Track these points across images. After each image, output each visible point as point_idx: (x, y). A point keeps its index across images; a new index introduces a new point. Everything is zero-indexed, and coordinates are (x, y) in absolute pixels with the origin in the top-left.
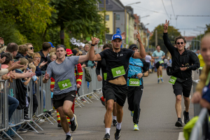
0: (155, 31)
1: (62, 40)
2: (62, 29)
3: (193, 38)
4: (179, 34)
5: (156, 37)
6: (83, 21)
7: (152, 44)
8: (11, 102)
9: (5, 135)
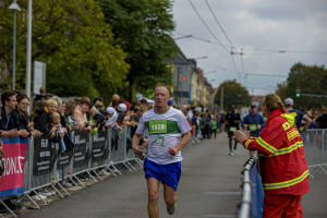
0: (220, 88)
1: (131, 95)
2: (131, 83)
3: (261, 97)
4: (246, 92)
5: (222, 95)
6: (153, 77)
7: (217, 102)
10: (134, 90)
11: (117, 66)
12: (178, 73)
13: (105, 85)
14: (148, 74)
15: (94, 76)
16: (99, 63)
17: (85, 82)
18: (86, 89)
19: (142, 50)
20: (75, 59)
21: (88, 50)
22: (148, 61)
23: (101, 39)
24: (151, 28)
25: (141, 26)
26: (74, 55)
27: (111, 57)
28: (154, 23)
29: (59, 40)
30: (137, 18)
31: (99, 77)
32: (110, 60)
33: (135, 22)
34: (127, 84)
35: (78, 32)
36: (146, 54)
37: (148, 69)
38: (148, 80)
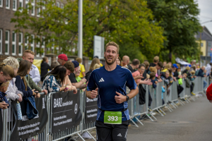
10: (173, 56)
12: (207, 46)
13: (149, 52)
14: (181, 45)
15: (141, 46)
16: (143, 37)
17: (133, 50)
18: (136, 54)
19: (177, 28)
20: (126, 34)
21: (136, 28)
22: (181, 36)
23: (144, 20)
24: (184, 13)
25: (175, 11)
26: (125, 32)
27: (151, 32)
28: (185, 10)
29: (115, 21)
30: (173, 6)
31: (144, 47)
32: (150, 34)
33: (172, 8)
34: (168, 52)
35: (128, 16)
36: (180, 31)
37: (182, 41)
38: (181, 49)
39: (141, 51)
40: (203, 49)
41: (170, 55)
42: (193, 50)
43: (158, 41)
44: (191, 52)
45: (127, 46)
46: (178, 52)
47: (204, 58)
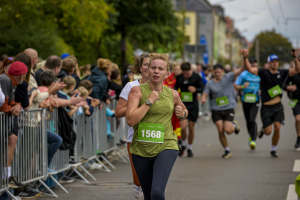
0: (255, 40)
1: (124, 53)
2: (123, 36)
4: (289, 44)
5: (257, 49)
8: (51, 140)
9: (42, 186)
10: (129, 46)
11: (91, 10)
12: (199, 22)
13: (79, 39)
14: (146, 21)
15: (61, 26)
16: (64, 7)
17: (46, 36)
18: (52, 43)
34: (119, 37)
38: (145, 31)
39: (63, 36)
40: (190, 31)
41: (122, 44)
42: (169, 33)
43: (97, 16)
44: (164, 36)
45: (32, 27)
46: (139, 37)
47: (191, 49)
